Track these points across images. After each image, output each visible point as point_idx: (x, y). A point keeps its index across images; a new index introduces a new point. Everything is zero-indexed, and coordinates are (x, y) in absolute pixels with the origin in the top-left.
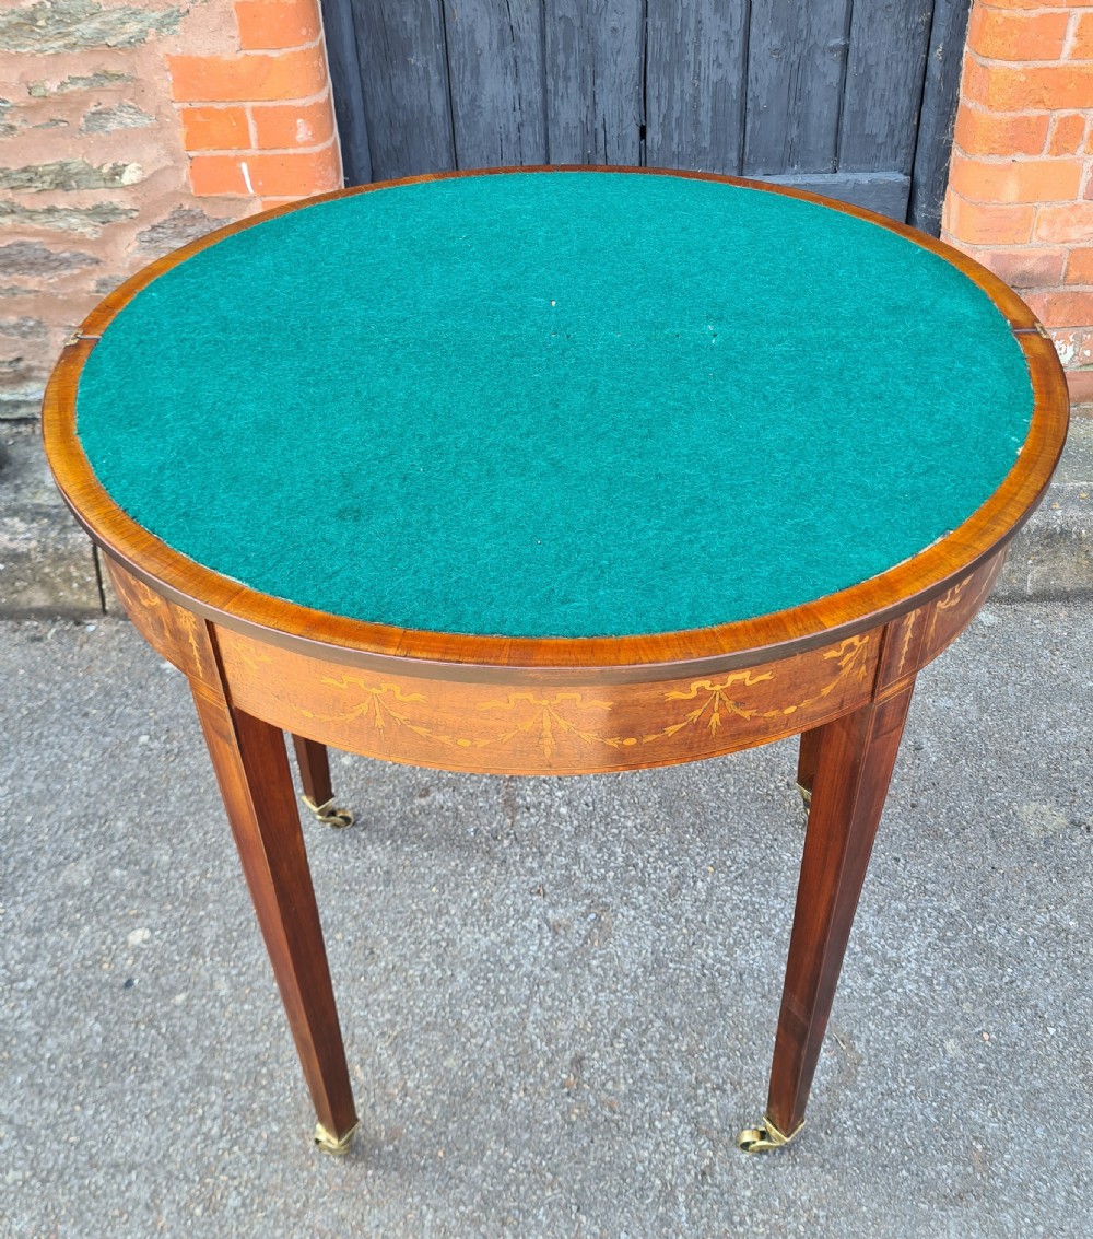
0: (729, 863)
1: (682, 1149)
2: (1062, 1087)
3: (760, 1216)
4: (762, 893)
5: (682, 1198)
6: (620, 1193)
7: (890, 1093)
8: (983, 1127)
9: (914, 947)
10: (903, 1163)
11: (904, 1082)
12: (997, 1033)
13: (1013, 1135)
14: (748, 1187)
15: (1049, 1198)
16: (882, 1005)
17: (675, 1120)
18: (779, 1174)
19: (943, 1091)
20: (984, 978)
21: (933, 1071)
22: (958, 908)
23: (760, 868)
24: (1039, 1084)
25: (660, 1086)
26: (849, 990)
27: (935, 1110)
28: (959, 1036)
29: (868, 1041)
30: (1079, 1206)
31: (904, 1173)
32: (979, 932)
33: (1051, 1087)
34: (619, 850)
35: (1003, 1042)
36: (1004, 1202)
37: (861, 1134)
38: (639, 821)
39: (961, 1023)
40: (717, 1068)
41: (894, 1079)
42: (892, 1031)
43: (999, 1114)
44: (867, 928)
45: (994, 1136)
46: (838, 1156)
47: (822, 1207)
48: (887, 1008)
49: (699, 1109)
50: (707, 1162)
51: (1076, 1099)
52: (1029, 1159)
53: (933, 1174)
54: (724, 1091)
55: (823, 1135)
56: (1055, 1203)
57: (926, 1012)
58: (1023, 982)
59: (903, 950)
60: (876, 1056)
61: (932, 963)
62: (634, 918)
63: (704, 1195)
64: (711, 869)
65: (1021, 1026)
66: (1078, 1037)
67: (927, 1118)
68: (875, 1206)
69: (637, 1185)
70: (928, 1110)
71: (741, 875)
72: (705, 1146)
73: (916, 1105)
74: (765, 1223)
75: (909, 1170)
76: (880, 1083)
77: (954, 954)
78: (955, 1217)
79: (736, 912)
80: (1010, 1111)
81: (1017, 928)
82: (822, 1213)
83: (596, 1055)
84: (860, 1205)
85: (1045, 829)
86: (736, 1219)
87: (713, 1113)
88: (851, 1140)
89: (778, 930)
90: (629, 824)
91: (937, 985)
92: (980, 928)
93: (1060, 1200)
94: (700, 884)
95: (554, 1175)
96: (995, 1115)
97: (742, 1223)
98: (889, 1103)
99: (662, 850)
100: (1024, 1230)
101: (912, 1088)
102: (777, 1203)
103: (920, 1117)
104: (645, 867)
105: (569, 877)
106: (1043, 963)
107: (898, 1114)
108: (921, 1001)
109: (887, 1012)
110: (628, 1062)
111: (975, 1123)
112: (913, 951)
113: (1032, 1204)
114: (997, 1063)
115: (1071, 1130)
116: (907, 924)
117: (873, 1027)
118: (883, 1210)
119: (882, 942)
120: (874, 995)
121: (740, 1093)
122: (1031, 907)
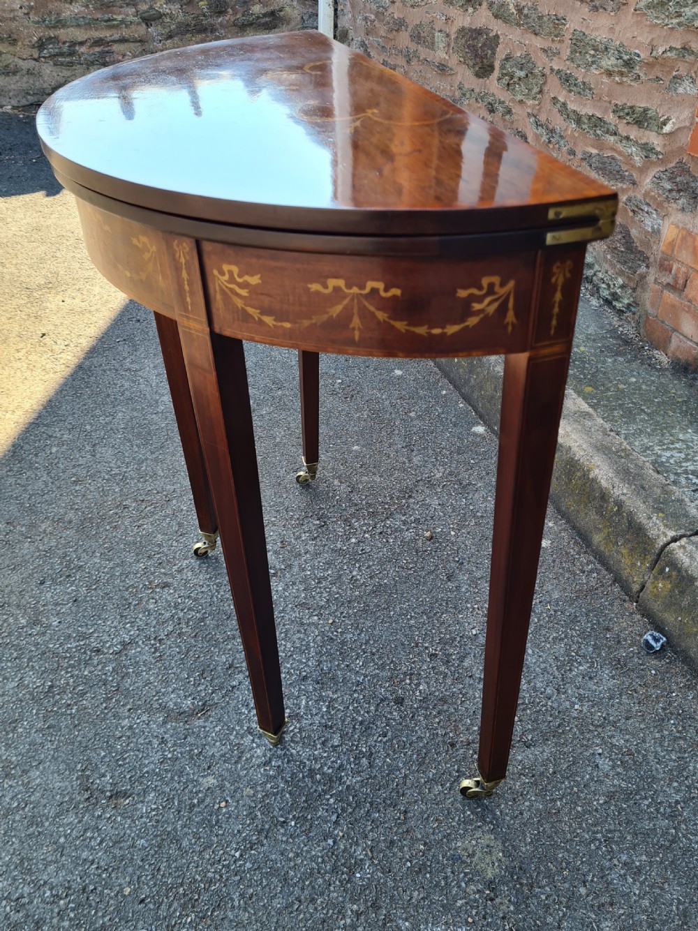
0: (340, 630)
1: (113, 639)
2: (184, 861)
3: (72, 680)
4: (319, 653)
5: (82, 643)
6: (84, 616)
7: (163, 741)
8: (142, 802)
9: (298, 752)
10: (110, 753)
11: (174, 751)
12: (227, 813)
13: (137, 822)
14: (90, 672)
15: (87, 847)
16: (237, 734)
17: (132, 633)
18: (100, 688)
19: (169, 775)
20: (280, 804)
21: (186, 768)
22: (348, 783)
23: (341, 648)
24: (185, 843)
25: (154, 622)
26: (246, 712)
27: (154, 770)
28: (222, 787)
29: (205, 727)
30: (81, 869)
31: (103, 754)
32: (328, 800)
33: (183, 852)
34: (330, 572)
35: (220, 817)
36: (83, 817)
37: (130, 728)
38: (359, 577)
39: (233, 788)
40: (170, 647)
41: (175, 745)
42: (217, 741)
43: (154, 813)
44: (306, 719)
45: (136, 809)
46: (114, 716)
47: (78, 711)
48: (236, 736)
49: (140, 642)
50: (106, 651)
51: (175, 872)
52: (118, 834)
53: (103, 771)
54: (154, 653)
55: (128, 707)
56: (83, 851)
57: (236, 762)
58: (284, 835)
59: (292, 745)
60: (193, 733)
61: (285, 765)
62: (277, 591)
63: (85, 653)
64: (331, 621)
65: (239, 831)
66: (238, 878)
67: (146, 766)
68: (79, 739)
69: (89, 623)
70: (152, 766)
71: (332, 639)
72: (115, 649)
73: (156, 757)
74: (68, 684)
75: (105, 756)
76: (171, 736)
77: (299, 781)
78: (72, 786)
79: (297, 641)
80: (158, 821)
81: (342, 831)
82: (74, 711)
83: (172, 591)
84: (79, 731)
85: (472, 855)
86: (69, 670)
87: (139, 649)
88: (126, 723)
89: (289, 666)
90: (354, 573)
91: (265, 770)
92: (332, 801)
93: (84, 855)
94: (316, 618)
95: (95, 589)
96: (153, 810)
97: (67, 672)
98: (156, 742)
99: (338, 593)
100: (61, 829)
101: (169, 756)
102: (80, 688)
103: (147, 762)
104: (320, 588)
105: (300, 555)
106: (308, 852)
107: (148, 748)
108: (247, 759)
109: (232, 737)
110: (169, 606)
111: (145, 797)
112: (294, 751)
113: (82, 836)
114: (200, 812)
115: (147, 867)
116: (319, 746)
117: (217, 729)
118: (76, 744)
119: (297, 730)
120: (245, 728)
121: (153, 661)
122: (369, 843)
